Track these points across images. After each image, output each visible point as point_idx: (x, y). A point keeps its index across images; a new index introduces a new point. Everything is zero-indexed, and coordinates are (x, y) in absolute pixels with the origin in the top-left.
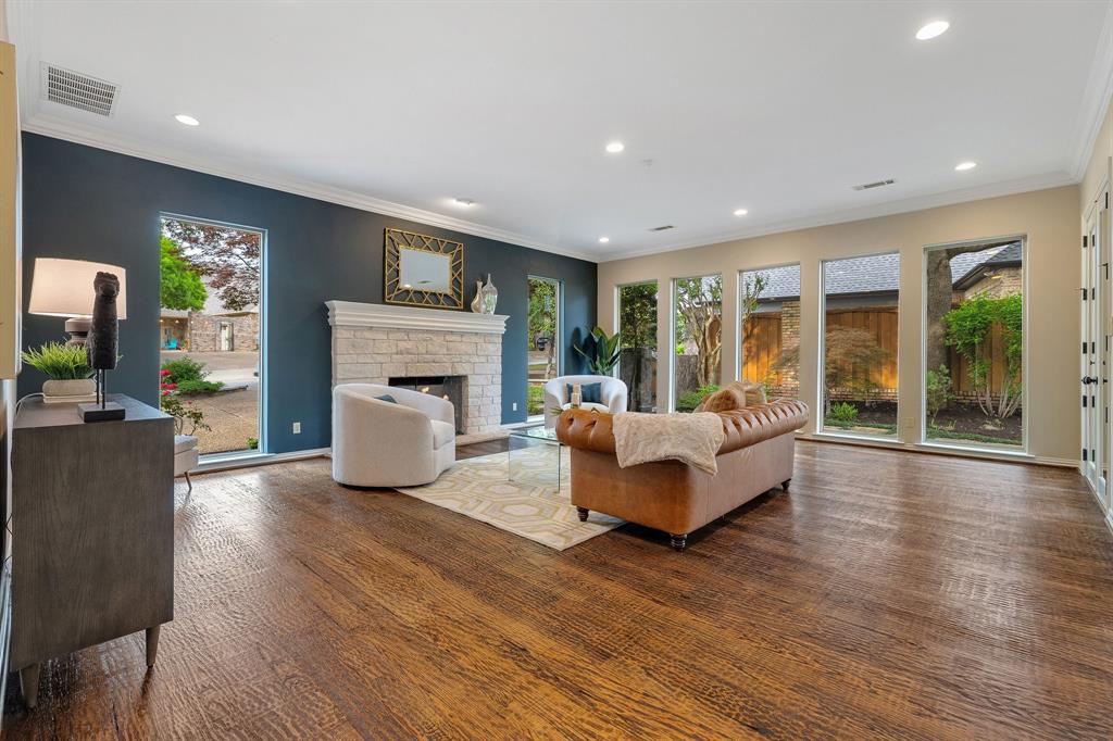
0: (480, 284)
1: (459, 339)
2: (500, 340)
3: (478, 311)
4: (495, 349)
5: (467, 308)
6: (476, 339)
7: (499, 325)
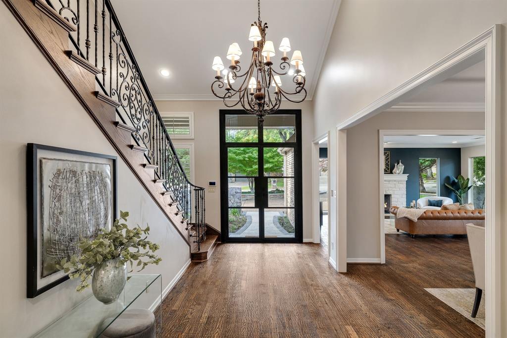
0: (396, 164)
1: (388, 183)
2: (406, 183)
3: (395, 173)
4: (404, 186)
5: (391, 173)
6: (395, 183)
7: (405, 177)
